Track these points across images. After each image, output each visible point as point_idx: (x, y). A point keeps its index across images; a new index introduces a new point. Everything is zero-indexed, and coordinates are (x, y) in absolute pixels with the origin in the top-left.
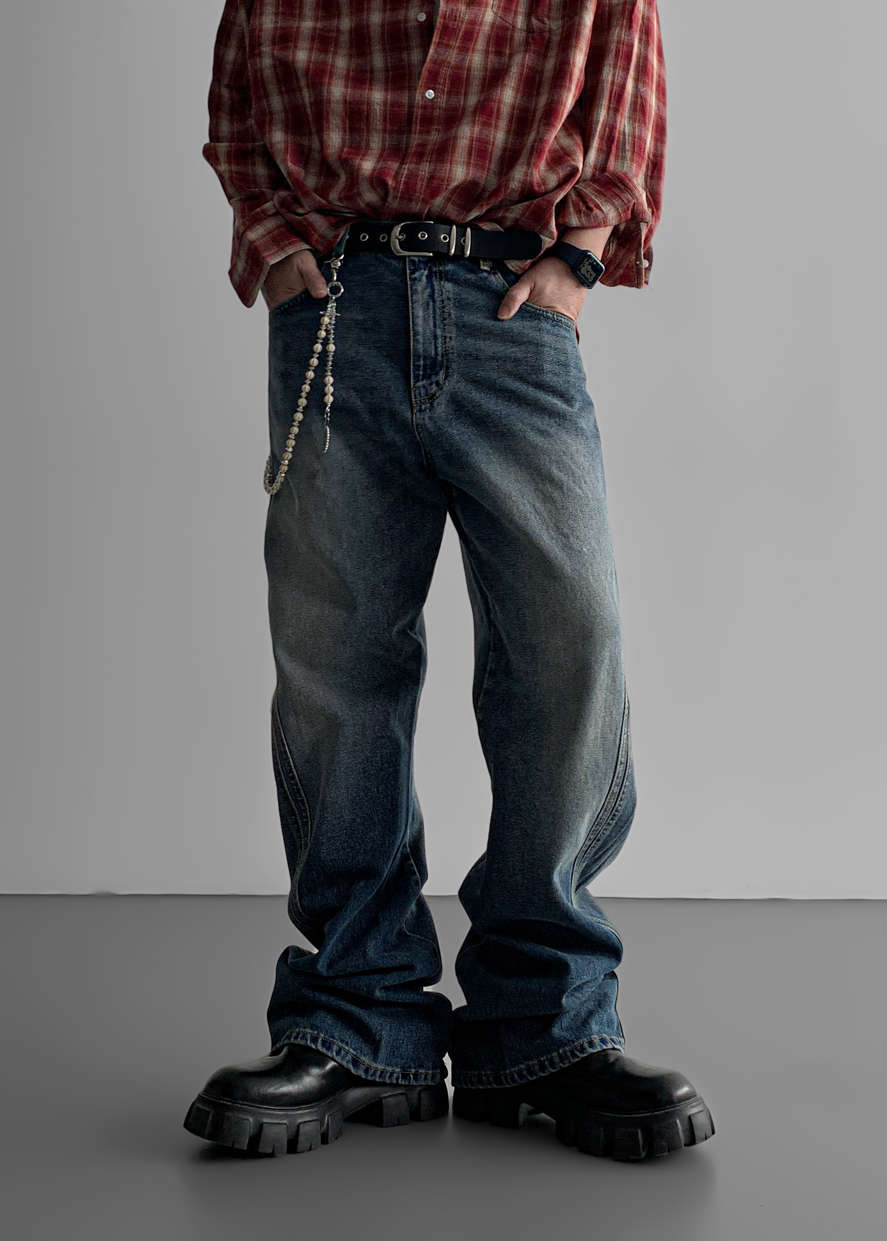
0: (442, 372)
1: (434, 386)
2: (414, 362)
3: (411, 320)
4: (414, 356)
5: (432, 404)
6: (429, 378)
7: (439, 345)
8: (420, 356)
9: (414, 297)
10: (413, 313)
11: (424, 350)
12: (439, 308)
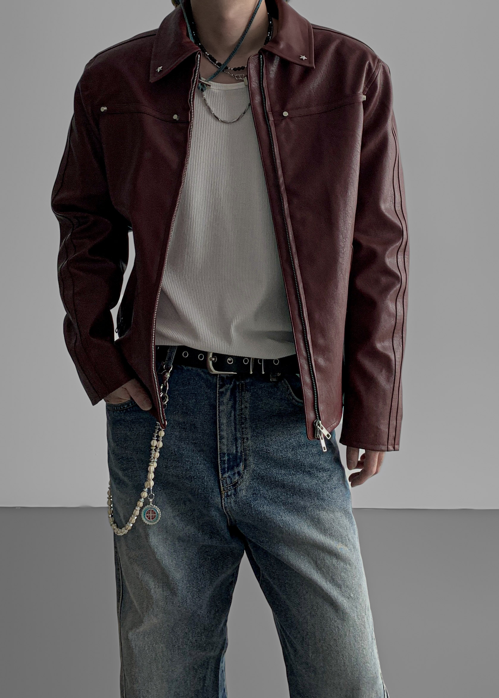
0: (241, 464)
1: (237, 475)
2: (220, 459)
3: (218, 426)
4: (220, 454)
5: (236, 490)
6: (233, 469)
7: (239, 445)
8: (225, 454)
11: (227, 450)
12: (238, 415)
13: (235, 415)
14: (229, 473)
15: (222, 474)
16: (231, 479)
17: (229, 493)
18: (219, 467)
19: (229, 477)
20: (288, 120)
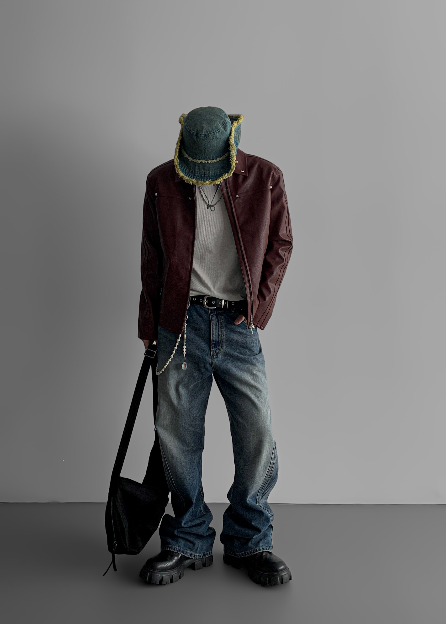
0: (220, 346)
1: (218, 350)
2: (212, 342)
3: (211, 329)
4: (212, 341)
5: (217, 356)
6: (216, 347)
7: (220, 338)
8: (213, 341)
9: (212, 322)
10: (212, 327)
11: (215, 339)
12: (220, 325)
13: (218, 324)
14: (215, 348)
15: (212, 349)
16: (216, 351)
17: (215, 357)
18: (211, 346)
19: (215, 350)
20: (238, 198)
